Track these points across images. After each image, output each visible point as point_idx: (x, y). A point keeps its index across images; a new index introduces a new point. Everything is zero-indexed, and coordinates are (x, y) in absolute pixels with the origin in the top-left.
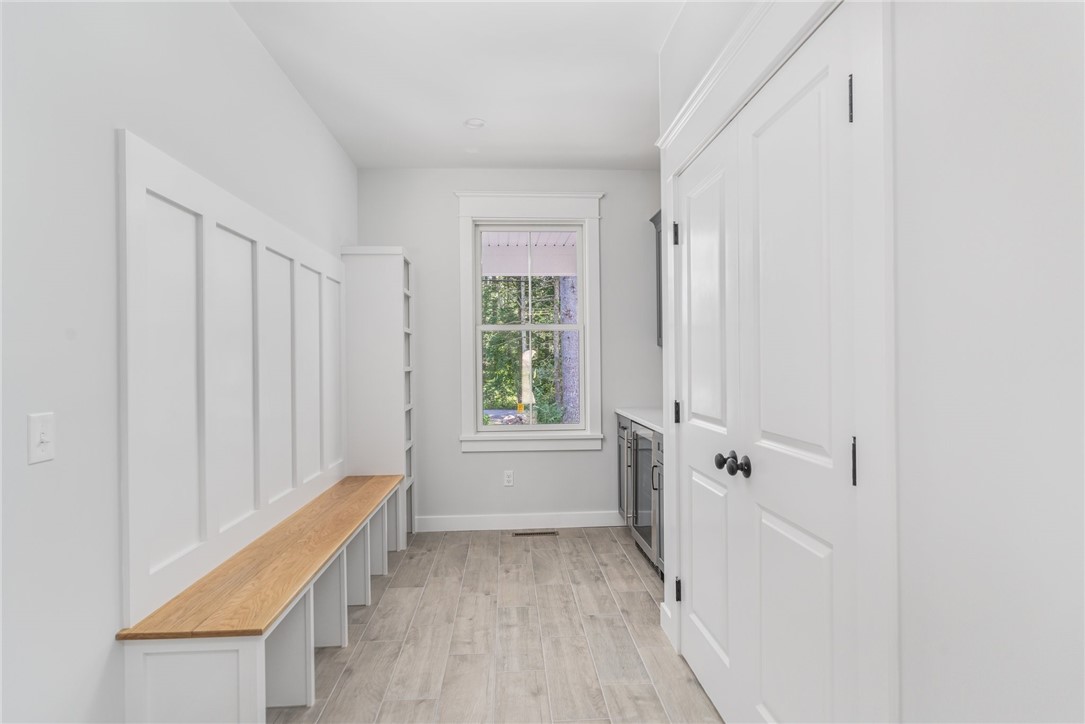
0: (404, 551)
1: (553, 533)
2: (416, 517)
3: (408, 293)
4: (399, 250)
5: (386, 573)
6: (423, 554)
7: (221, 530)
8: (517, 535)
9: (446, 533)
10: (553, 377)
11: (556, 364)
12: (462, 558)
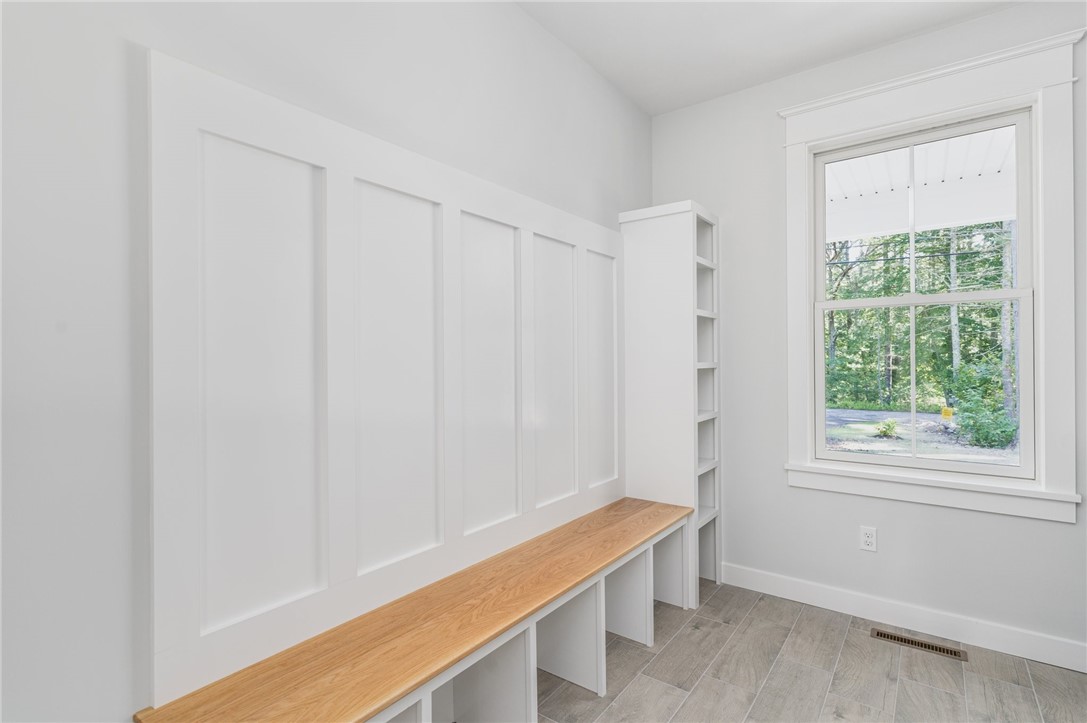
0: (691, 611)
1: (954, 653)
2: (723, 563)
3: (705, 262)
4: (687, 204)
5: (650, 643)
6: (716, 625)
7: (360, 573)
8: (881, 635)
9: (763, 597)
10: (1000, 375)
11: (1006, 357)
12: (770, 654)
